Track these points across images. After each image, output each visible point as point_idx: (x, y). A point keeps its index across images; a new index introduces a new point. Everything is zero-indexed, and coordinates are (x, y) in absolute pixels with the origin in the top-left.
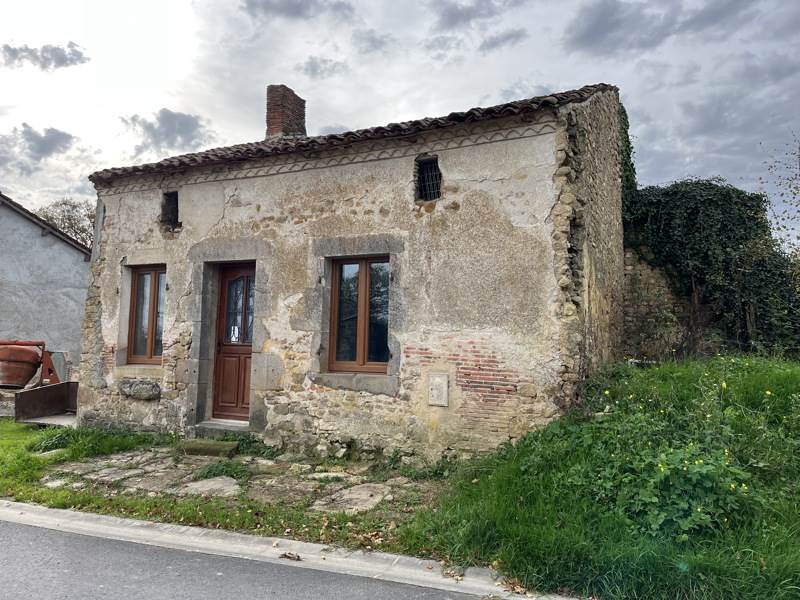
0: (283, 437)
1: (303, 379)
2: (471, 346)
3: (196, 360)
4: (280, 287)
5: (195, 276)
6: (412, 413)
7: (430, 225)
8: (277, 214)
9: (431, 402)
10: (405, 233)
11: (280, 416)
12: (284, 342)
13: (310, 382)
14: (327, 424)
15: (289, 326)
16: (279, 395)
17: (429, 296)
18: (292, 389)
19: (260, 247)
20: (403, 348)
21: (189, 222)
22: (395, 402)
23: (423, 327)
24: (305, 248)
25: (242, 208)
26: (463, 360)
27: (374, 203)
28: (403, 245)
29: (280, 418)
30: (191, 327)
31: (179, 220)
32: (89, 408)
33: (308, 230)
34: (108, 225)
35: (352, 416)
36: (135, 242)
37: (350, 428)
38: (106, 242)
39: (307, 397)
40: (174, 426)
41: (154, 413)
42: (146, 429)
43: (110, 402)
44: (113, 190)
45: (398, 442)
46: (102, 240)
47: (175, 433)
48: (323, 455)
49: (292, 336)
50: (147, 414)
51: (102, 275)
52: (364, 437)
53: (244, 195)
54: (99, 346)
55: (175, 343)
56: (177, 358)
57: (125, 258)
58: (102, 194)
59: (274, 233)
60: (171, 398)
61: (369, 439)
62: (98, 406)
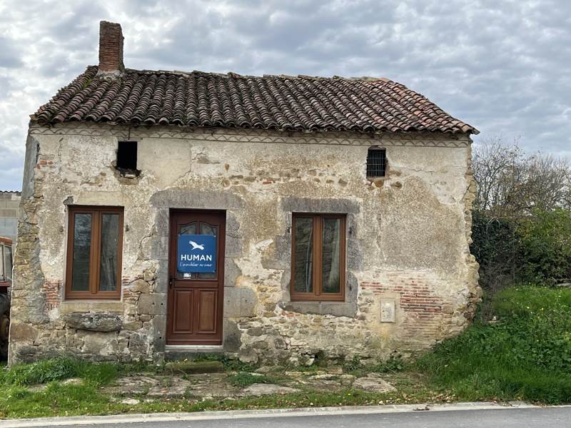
0: (258, 354)
1: (274, 307)
2: (411, 281)
3: (164, 294)
4: (251, 234)
5: (160, 219)
6: (367, 329)
7: (379, 196)
8: (246, 174)
9: (382, 321)
10: (360, 200)
11: (254, 337)
12: (257, 278)
13: (281, 309)
14: (298, 341)
15: (260, 265)
16: (253, 321)
17: (379, 246)
18: (265, 316)
19: (230, 199)
20: (359, 282)
21: (150, 171)
22: (354, 321)
23: (375, 268)
24: (274, 204)
25: (210, 165)
26: (405, 290)
27: (334, 175)
28: (358, 208)
29: (254, 339)
30: (155, 265)
31: (138, 168)
32: (26, 344)
33: (276, 190)
34: (44, 164)
35: (319, 333)
36: (82, 183)
37: (320, 344)
38: (41, 180)
39: (279, 321)
40: (139, 354)
41: (113, 343)
42: (104, 359)
43: (53, 336)
44: (54, 130)
45: (358, 349)
46: (36, 177)
47: (141, 360)
48: (296, 365)
49: (264, 273)
50: (105, 345)
51: (39, 213)
52: (330, 348)
53: (213, 155)
54: (38, 282)
55: (137, 279)
56: (140, 292)
57: (70, 198)
58: (36, 132)
59: (244, 189)
60: (134, 329)
61: (334, 350)
62: (38, 341)
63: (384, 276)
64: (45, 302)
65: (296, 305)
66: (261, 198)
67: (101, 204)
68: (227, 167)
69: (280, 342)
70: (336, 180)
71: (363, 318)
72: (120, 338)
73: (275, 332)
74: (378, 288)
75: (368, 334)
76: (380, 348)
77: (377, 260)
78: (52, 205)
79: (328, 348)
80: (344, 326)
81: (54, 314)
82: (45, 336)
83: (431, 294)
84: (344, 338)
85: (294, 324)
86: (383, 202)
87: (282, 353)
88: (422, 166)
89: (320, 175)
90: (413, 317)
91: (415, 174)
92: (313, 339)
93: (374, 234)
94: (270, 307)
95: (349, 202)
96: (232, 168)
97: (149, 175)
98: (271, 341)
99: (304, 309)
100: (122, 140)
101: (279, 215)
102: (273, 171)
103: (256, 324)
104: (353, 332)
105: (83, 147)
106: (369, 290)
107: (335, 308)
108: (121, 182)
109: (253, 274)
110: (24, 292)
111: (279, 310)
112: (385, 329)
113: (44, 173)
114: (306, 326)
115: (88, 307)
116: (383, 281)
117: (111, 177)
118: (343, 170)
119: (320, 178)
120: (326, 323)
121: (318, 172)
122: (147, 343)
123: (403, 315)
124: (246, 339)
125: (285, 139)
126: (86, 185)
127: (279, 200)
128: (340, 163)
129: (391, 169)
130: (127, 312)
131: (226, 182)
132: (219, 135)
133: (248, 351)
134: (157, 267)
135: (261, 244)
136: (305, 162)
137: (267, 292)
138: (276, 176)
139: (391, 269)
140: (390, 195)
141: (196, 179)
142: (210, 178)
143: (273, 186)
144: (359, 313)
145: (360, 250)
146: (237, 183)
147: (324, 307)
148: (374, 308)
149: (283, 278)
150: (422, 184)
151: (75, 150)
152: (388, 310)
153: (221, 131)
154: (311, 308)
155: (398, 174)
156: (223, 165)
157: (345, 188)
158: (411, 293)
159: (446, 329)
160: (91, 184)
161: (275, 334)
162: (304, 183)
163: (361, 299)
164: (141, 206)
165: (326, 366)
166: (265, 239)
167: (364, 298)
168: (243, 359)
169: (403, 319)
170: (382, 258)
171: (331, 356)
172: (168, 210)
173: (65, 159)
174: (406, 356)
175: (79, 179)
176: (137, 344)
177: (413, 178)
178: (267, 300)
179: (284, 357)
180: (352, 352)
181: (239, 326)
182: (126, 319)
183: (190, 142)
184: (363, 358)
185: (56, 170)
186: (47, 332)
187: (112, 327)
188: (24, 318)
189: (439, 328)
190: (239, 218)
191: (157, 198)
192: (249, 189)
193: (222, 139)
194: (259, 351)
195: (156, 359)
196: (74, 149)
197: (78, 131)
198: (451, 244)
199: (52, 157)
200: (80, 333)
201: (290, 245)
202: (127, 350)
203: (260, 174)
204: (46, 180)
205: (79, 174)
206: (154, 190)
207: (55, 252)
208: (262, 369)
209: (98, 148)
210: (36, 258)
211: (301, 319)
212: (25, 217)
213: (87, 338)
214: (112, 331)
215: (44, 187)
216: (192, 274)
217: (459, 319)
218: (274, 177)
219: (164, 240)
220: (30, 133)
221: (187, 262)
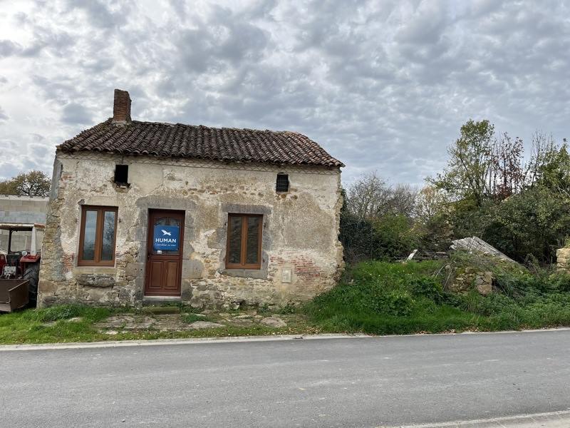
0: (203, 302)
1: (214, 273)
2: (302, 257)
3: (143, 264)
4: (201, 226)
5: (142, 215)
6: (274, 287)
7: (283, 204)
8: (199, 187)
9: (283, 281)
11: (201, 291)
12: (204, 254)
13: (219, 274)
14: (229, 294)
15: (207, 247)
16: (201, 281)
17: (283, 235)
18: (209, 278)
19: (188, 204)
20: (269, 257)
21: (136, 184)
22: (265, 282)
23: (279, 249)
24: (217, 207)
25: (176, 182)
26: (298, 263)
27: (255, 190)
28: (270, 211)
29: (201, 293)
30: (138, 244)
31: (128, 182)
32: (49, 294)
33: (219, 198)
34: (66, 178)
35: (243, 289)
36: (91, 191)
37: (243, 296)
38: (63, 188)
39: (218, 281)
41: (108, 294)
42: (102, 305)
43: (68, 289)
44: (73, 156)
45: (267, 299)
46: (60, 186)
47: (127, 305)
48: (227, 309)
49: (209, 251)
50: (103, 296)
51: (61, 209)
52: (250, 299)
53: (177, 175)
54: (59, 254)
55: (125, 253)
56: (127, 262)
57: (83, 200)
58: (61, 157)
59: (197, 197)
60: (122, 286)
61: (252, 300)
62: (58, 292)
63: (285, 254)
64: (64, 267)
65: (229, 271)
66: (208, 203)
67: (103, 205)
68: (187, 183)
69: (218, 294)
70: (257, 193)
71: (271, 280)
72: (113, 291)
73: (215, 288)
74: (281, 261)
75: (274, 290)
76: (281, 298)
77: (281, 244)
78: (71, 205)
79: (248, 298)
81: (69, 275)
82: (62, 289)
83: (314, 266)
84: (259, 292)
85: (227, 283)
86: (286, 207)
87: (219, 302)
88: (310, 186)
89: (247, 189)
90: (302, 279)
91: (306, 191)
93: (279, 227)
94: (212, 273)
95: (265, 207)
96: (190, 184)
97: (135, 187)
98: (212, 294)
99: (234, 273)
100: (118, 164)
101: (220, 214)
103: (203, 283)
104: (265, 289)
105: (92, 167)
106: (275, 262)
107: (253, 273)
108: (117, 191)
109: (201, 251)
110: (49, 261)
111: (217, 274)
112: (284, 287)
113: (65, 184)
114: (235, 285)
115: (92, 271)
116: (284, 257)
117: (111, 188)
118: (261, 187)
119: (247, 192)
120: (248, 283)
121: (245, 188)
122: (131, 294)
123: (296, 278)
124: (196, 292)
125: (225, 166)
126: (94, 193)
127: (220, 204)
129: (291, 187)
130: (118, 274)
131: (185, 193)
132: (182, 163)
133: (197, 300)
134: (139, 246)
135: (207, 233)
136: (237, 181)
137: (210, 263)
138: (218, 190)
139: (289, 249)
140: (290, 203)
141: (166, 190)
142: (175, 190)
143: (216, 196)
144: (269, 277)
145: (270, 237)
146: (193, 193)
147: (247, 273)
148: (278, 273)
149: (221, 254)
150: (310, 197)
152: (287, 275)
153: (183, 160)
154: (239, 274)
155: (296, 190)
156: (184, 182)
157: (262, 198)
158: (301, 265)
159: (322, 287)
160: (97, 192)
161: (214, 290)
162: (236, 195)
163: (270, 268)
164: (130, 207)
165: (247, 310)
166: (210, 229)
167: (272, 267)
168: (194, 305)
169: (296, 281)
170: (284, 242)
171: (250, 304)
172: (147, 210)
173: (80, 175)
174: (298, 303)
175: (89, 188)
176: (124, 295)
177: (305, 193)
178: (210, 268)
179: (220, 304)
180: (263, 301)
181: (191, 284)
182: (117, 279)
183: (163, 166)
184: (270, 305)
185: (73, 182)
186: (64, 287)
187: (107, 284)
188: (49, 278)
189: (318, 287)
190: (194, 216)
192: (201, 198)
193: (184, 165)
194: (204, 300)
195: (137, 305)
196: (86, 169)
197: (89, 157)
198: (327, 235)
199: (71, 173)
200: (86, 288)
201: (226, 233)
202: (117, 299)
203: (208, 188)
204: (67, 188)
205: (89, 185)
207: (71, 235)
208: (205, 311)
209: (102, 168)
210: (59, 239)
211: (232, 280)
212: (52, 212)
213: (91, 291)
214: (108, 287)
215: (65, 193)
216: (163, 251)
217: (331, 281)
218: (217, 190)
219: (144, 229)
220: (56, 157)
221: (160, 243)
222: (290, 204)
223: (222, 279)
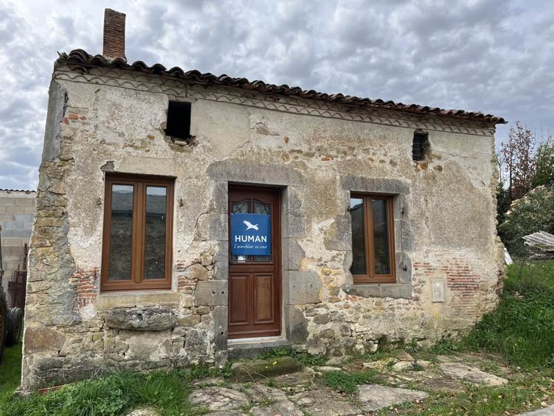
0: (326, 344)
1: (338, 292)
2: (455, 261)
3: (225, 281)
4: (313, 212)
5: (218, 192)
7: (426, 178)
8: (305, 148)
9: (434, 300)
10: (409, 181)
11: (321, 326)
12: (320, 260)
13: (345, 294)
14: (362, 327)
15: (323, 247)
16: (318, 307)
17: (428, 227)
18: (330, 302)
19: (291, 175)
20: (412, 263)
21: (205, 138)
22: (410, 303)
23: (425, 248)
24: (334, 182)
25: (269, 137)
26: (450, 270)
27: (385, 155)
28: (408, 189)
29: (321, 328)
30: (213, 246)
31: (192, 133)
32: (48, 355)
33: (335, 167)
34: (75, 119)
35: (381, 317)
36: (126, 146)
37: (381, 328)
38: (70, 138)
39: (343, 306)
40: (198, 355)
41: (166, 344)
42: (156, 365)
43: (86, 340)
44: (89, 77)
45: (416, 331)
46: (63, 134)
47: (200, 363)
48: (363, 352)
49: (328, 255)
50: (156, 348)
51: (68, 180)
52: (392, 333)
53: (272, 126)
54: (66, 270)
55: (194, 263)
56: (197, 280)
57: (111, 163)
58: (64, 77)
59: (304, 165)
60: (191, 325)
61: (395, 334)
62: (66, 349)
63: (432, 257)
64: (76, 297)
65: (359, 288)
66: (320, 175)
67: (149, 173)
68: (287, 140)
69: (345, 328)
70: (387, 160)
71: (417, 299)
72: (174, 337)
73: (340, 319)
74: (429, 269)
75: (423, 315)
76: (433, 328)
77: (426, 241)
78: (87, 172)
79: (390, 332)
80: (402, 308)
81: (88, 313)
82: (74, 342)
83: (471, 273)
84: (404, 320)
85: (358, 308)
86: (428, 184)
87: (348, 341)
88: (457, 151)
89: (374, 154)
90: (458, 296)
91: (453, 159)
92: (376, 324)
93: (422, 214)
94: (335, 291)
95: (400, 182)
96: (291, 141)
97: (205, 143)
98: (337, 328)
99: (366, 292)
100: (173, 99)
101: (338, 193)
102: (331, 146)
103: (322, 311)
104: (410, 314)
105: (126, 103)
106: (421, 270)
107: (393, 290)
108: (172, 148)
109: (316, 256)
110: (45, 284)
111: (342, 294)
112: (436, 309)
113: (74, 130)
114: (369, 311)
115: (134, 300)
116: (432, 261)
117: (161, 142)
118: (393, 151)
119: (374, 158)
120: (386, 305)
121: (371, 151)
122: (207, 341)
123: (450, 294)
124: (313, 328)
125: (343, 115)
126: (130, 149)
127: (338, 177)
128: (390, 144)
129: (433, 153)
130: (182, 304)
131: (286, 156)
132: (280, 104)
133: (316, 342)
134: (217, 249)
135: (323, 224)
136: (360, 141)
137: (331, 276)
139: (437, 249)
141: (256, 150)
142: (270, 150)
143: (331, 163)
144: (413, 295)
145: (412, 230)
146: (297, 158)
147: (384, 289)
148: (426, 288)
149: (345, 259)
150: (459, 168)
151: (116, 106)
152: (438, 290)
153: (282, 100)
154: (373, 292)
155: (439, 158)
156: (282, 137)
157: (396, 169)
158: (455, 272)
159: (483, 306)
160: (136, 148)
161: (341, 321)
162: (359, 162)
163: (414, 279)
164: (196, 177)
165: (388, 351)
166: (327, 218)
167: (417, 278)
168: (312, 351)
169: (450, 298)
170: (430, 238)
171: (393, 340)
172: (226, 183)
173: (103, 115)
174: (455, 334)
175: (121, 141)
176: (194, 344)
177: (451, 163)
178: (331, 284)
179: (350, 345)
180: (410, 335)
181: (305, 314)
182: (181, 314)
183: (249, 109)
184: (420, 340)
185: (91, 128)
186: (77, 336)
187: (167, 323)
188: (46, 320)
189: (478, 306)
190: (301, 195)
191: (214, 169)
192: (309, 165)
193: (282, 108)
194: (326, 340)
195: (218, 359)
196: (114, 104)
197: (120, 82)
198: (483, 225)
199: (86, 110)
200: (123, 335)
201: (350, 225)
202: (183, 352)
203: (319, 149)
204: (77, 139)
205: (122, 135)
206: (210, 160)
207: (89, 231)
208: (333, 360)
209: (145, 105)
210: (64, 239)
211: (367, 303)
212: (48, 184)
213: (133, 340)
214: (164, 330)
215: (75, 148)
217: (493, 296)
218: (332, 153)
219: (223, 217)
220: (54, 77)
221: (242, 244)
222: (434, 178)
223: (350, 302)
